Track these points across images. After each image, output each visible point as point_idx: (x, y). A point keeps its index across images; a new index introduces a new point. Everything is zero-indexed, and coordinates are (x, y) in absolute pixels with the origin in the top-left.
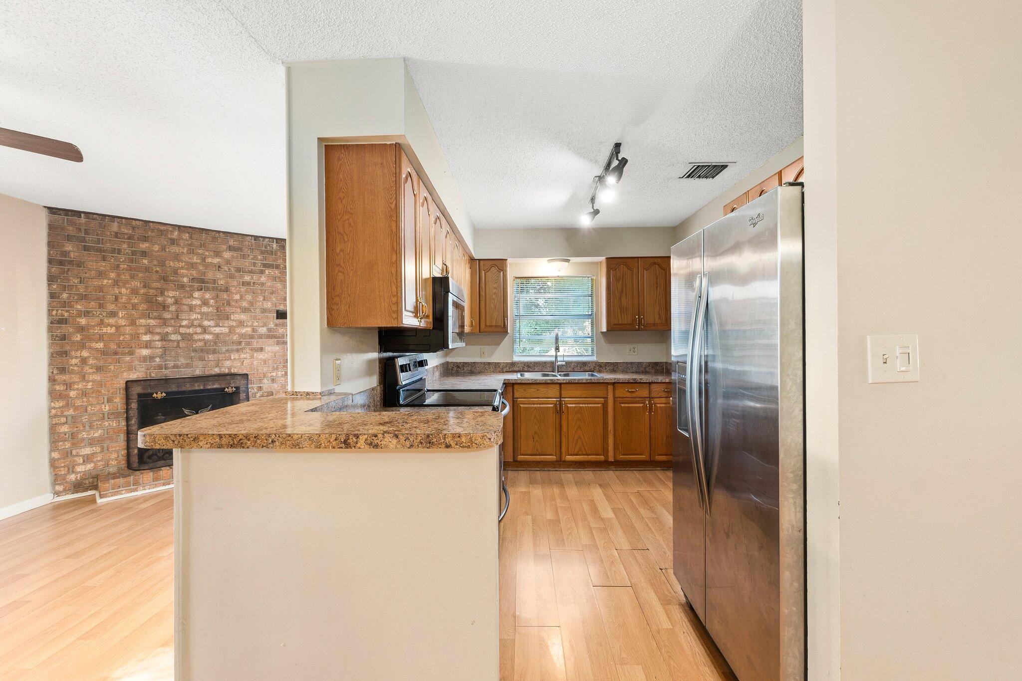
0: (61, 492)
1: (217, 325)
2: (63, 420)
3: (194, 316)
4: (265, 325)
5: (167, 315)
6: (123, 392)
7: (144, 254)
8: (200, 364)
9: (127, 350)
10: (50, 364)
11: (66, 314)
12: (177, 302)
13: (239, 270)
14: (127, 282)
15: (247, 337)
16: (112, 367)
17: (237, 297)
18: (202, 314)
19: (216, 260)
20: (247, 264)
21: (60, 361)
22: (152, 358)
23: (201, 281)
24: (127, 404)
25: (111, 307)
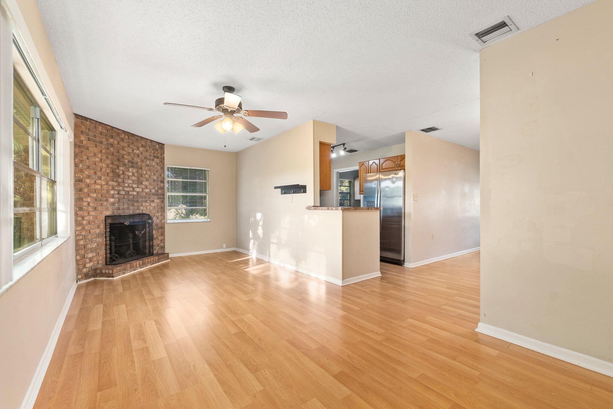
0: (80, 279)
1: (138, 187)
2: (81, 237)
4: (154, 188)
5: (120, 180)
6: (104, 222)
7: (112, 145)
8: (132, 208)
9: (105, 199)
10: (75, 205)
11: (81, 177)
12: (123, 173)
13: (146, 158)
14: (105, 161)
15: (148, 194)
16: (99, 208)
17: (145, 172)
18: (132, 180)
19: (137, 152)
20: (147, 154)
21: (79, 203)
22: (113, 204)
23: (132, 163)
24: (106, 229)
25: (99, 174)
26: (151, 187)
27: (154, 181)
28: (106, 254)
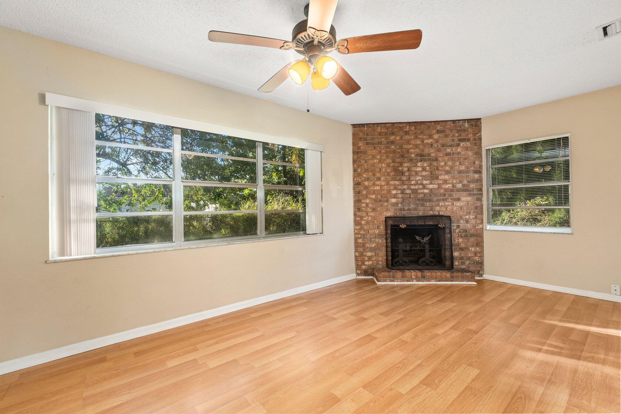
0: (359, 274)
1: (431, 184)
2: (360, 236)
3: (418, 178)
4: (461, 182)
5: (404, 178)
6: (384, 223)
7: (392, 142)
8: (421, 208)
10: (354, 206)
11: (360, 180)
12: (409, 170)
13: (443, 145)
14: (384, 160)
15: (449, 191)
16: (379, 209)
17: (443, 164)
18: (422, 176)
19: (430, 141)
20: (448, 140)
21: (358, 205)
22: (396, 204)
23: (422, 155)
24: (386, 230)
25: (378, 175)
26: (455, 181)
27: (460, 172)
28: (387, 256)
